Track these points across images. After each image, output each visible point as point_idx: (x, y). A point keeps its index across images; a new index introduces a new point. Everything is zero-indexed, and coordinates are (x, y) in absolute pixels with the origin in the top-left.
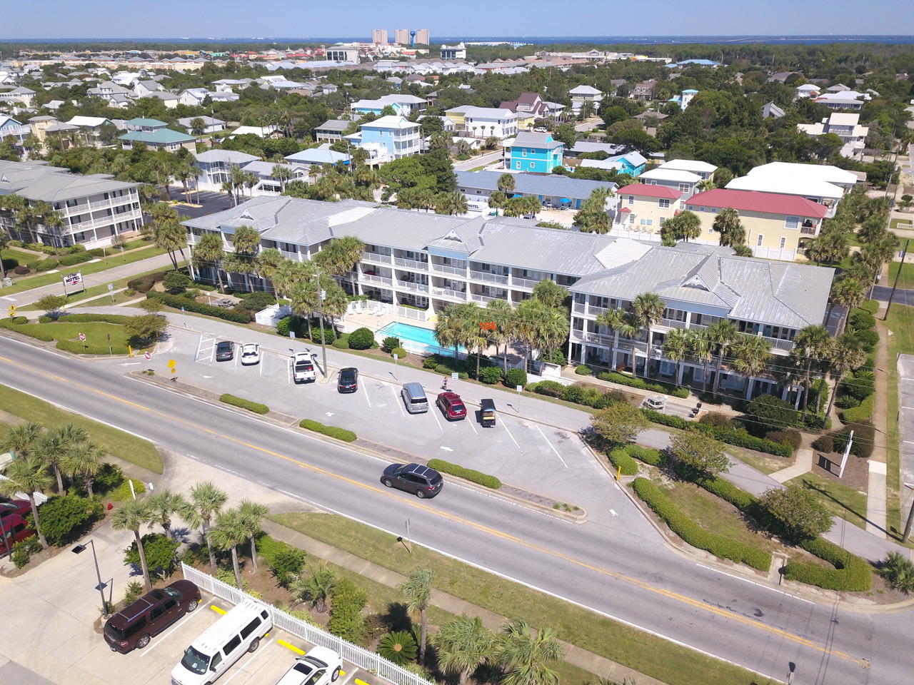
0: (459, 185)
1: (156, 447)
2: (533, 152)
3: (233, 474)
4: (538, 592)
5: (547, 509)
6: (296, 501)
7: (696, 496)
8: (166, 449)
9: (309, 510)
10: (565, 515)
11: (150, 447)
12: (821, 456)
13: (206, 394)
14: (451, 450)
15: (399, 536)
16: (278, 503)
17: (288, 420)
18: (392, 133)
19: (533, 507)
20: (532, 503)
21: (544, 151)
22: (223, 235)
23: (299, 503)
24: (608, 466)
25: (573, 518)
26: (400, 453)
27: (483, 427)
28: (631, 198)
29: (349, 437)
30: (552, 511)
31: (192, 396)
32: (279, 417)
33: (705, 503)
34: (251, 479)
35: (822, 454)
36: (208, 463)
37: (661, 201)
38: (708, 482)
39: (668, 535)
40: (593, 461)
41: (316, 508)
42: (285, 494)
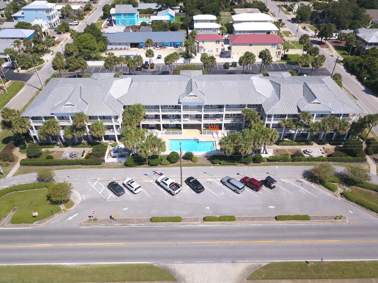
0: (109, 42)
1: (154, 265)
2: (127, 15)
3: (208, 263)
4: (370, 261)
5: (334, 221)
6: (250, 264)
7: (360, 191)
8: (161, 264)
9: (260, 265)
10: (341, 221)
11: (151, 267)
12: (373, 158)
13: (140, 221)
14: (274, 207)
15: (305, 261)
16: (244, 269)
17: (196, 220)
18: (44, 11)
19: (329, 222)
20: (326, 220)
21: (133, 14)
22: (56, 117)
23: (252, 264)
24: (327, 190)
25: (344, 221)
26: (260, 217)
27: (271, 189)
28: (203, 42)
29: (232, 219)
30: (336, 221)
31: (134, 225)
32: (190, 220)
33: (365, 193)
34: (218, 262)
35: (371, 156)
36: (190, 263)
37: (216, 41)
38: (361, 184)
39: (375, 215)
40: (321, 190)
41: (262, 263)
42: (242, 262)
